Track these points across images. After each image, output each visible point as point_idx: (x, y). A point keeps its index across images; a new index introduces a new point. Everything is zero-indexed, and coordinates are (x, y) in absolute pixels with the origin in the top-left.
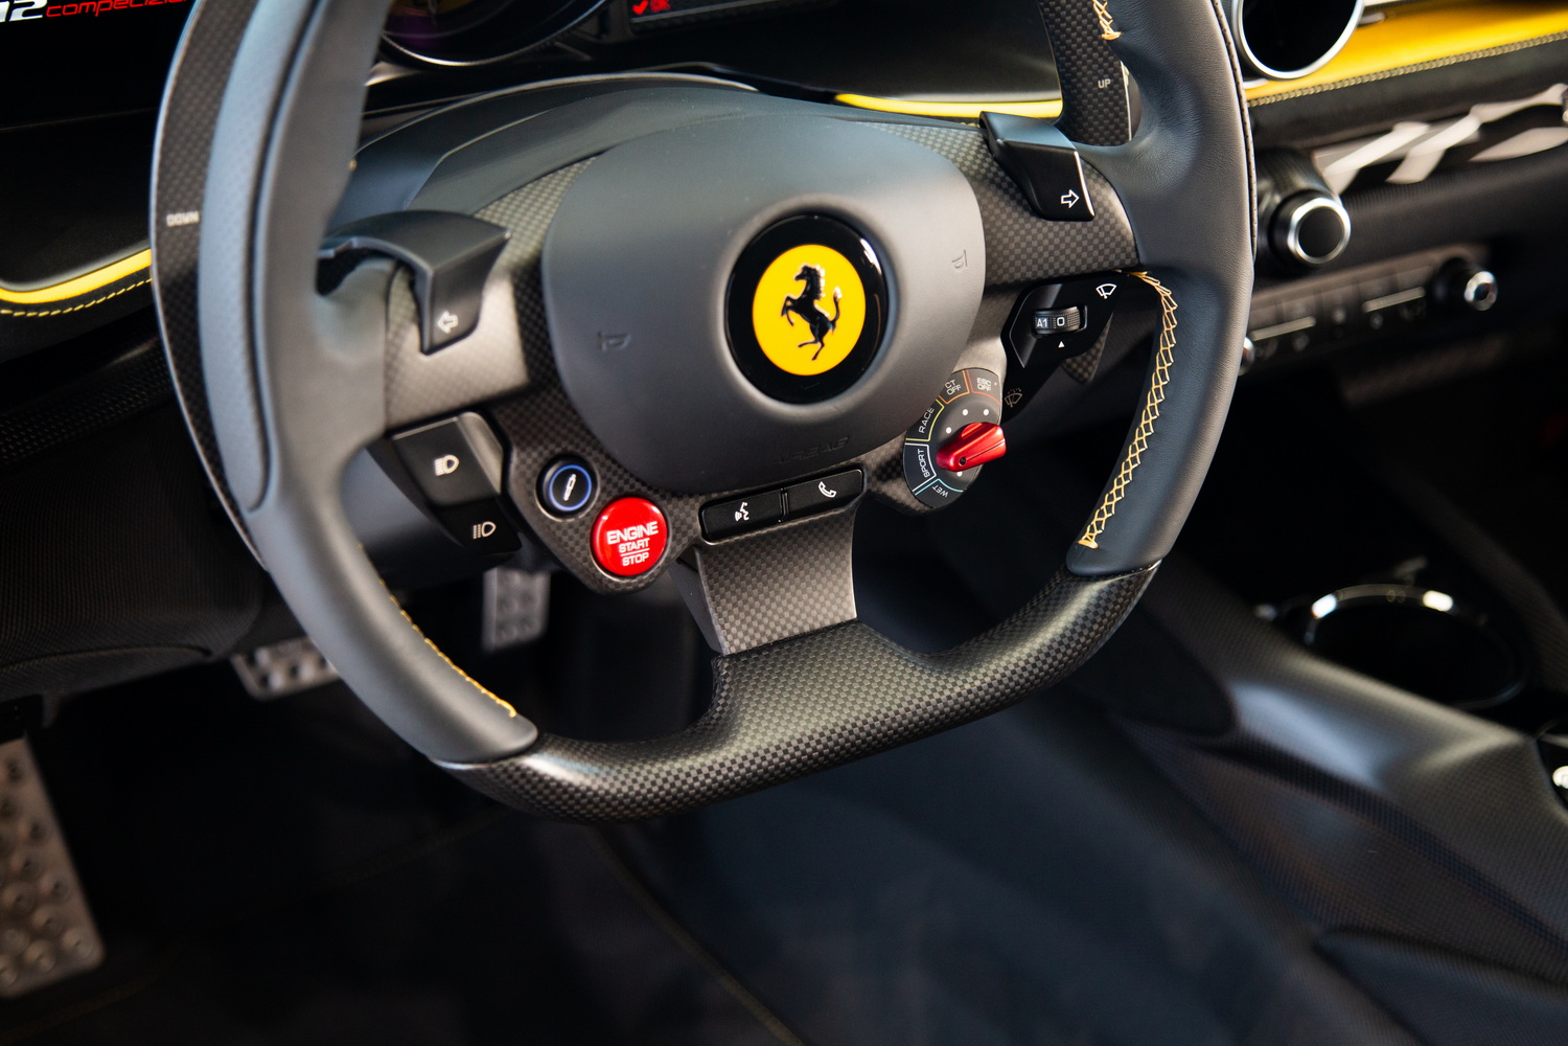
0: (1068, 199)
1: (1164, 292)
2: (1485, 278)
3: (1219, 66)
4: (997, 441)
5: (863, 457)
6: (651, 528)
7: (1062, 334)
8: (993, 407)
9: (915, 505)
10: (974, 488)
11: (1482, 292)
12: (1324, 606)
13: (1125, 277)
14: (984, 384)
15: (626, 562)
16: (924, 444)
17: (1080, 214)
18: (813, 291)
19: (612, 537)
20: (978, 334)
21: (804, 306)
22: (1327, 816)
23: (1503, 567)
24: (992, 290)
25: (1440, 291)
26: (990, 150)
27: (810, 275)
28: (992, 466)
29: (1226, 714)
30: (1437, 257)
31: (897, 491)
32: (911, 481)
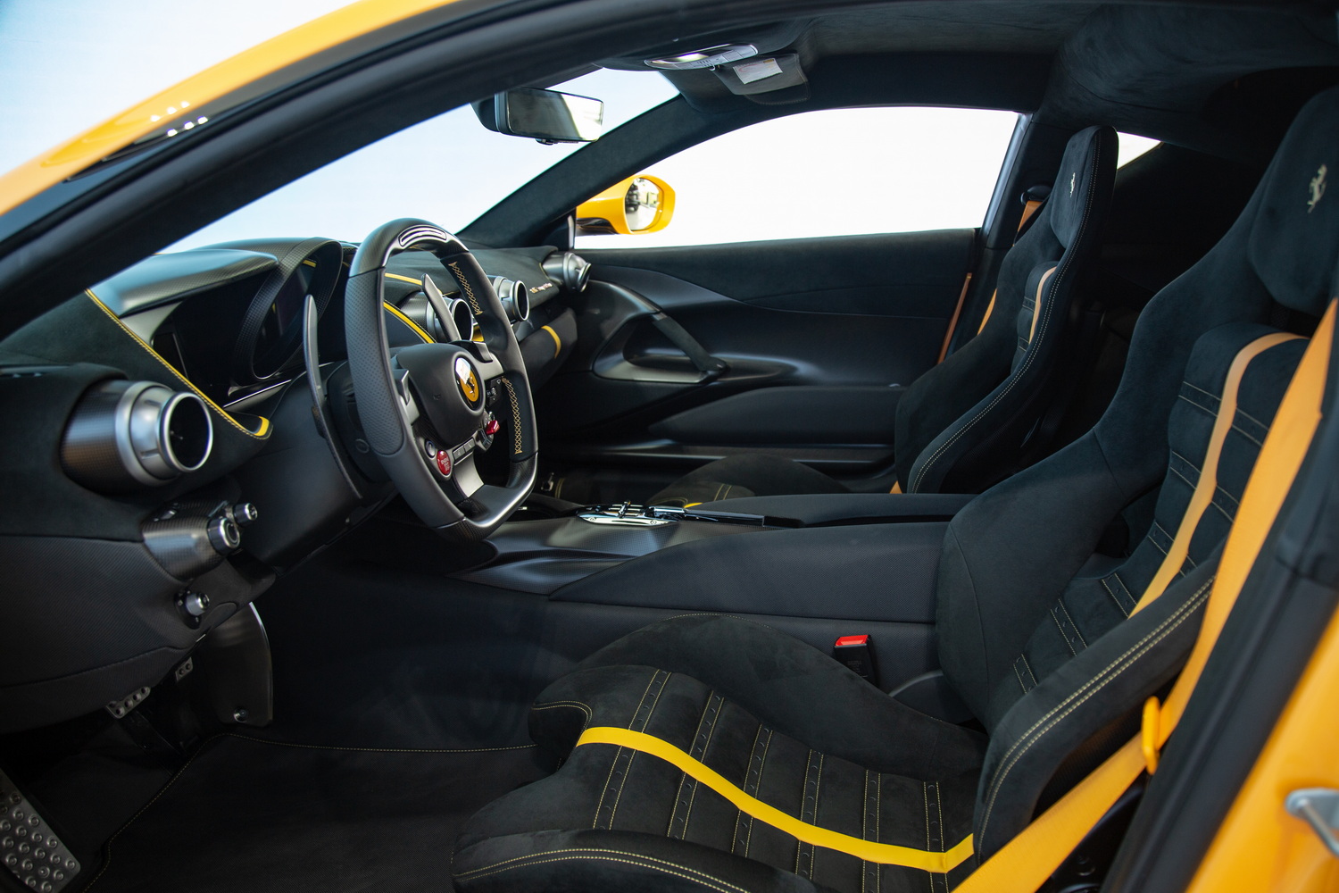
0: (487, 357)
1: (507, 382)
4: (497, 425)
5: (473, 435)
9: (484, 449)
13: (500, 376)
15: (446, 470)
16: (482, 429)
17: (489, 361)
19: (442, 462)
24: (484, 382)
29: (494, 549)
31: (481, 444)
32: (482, 440)
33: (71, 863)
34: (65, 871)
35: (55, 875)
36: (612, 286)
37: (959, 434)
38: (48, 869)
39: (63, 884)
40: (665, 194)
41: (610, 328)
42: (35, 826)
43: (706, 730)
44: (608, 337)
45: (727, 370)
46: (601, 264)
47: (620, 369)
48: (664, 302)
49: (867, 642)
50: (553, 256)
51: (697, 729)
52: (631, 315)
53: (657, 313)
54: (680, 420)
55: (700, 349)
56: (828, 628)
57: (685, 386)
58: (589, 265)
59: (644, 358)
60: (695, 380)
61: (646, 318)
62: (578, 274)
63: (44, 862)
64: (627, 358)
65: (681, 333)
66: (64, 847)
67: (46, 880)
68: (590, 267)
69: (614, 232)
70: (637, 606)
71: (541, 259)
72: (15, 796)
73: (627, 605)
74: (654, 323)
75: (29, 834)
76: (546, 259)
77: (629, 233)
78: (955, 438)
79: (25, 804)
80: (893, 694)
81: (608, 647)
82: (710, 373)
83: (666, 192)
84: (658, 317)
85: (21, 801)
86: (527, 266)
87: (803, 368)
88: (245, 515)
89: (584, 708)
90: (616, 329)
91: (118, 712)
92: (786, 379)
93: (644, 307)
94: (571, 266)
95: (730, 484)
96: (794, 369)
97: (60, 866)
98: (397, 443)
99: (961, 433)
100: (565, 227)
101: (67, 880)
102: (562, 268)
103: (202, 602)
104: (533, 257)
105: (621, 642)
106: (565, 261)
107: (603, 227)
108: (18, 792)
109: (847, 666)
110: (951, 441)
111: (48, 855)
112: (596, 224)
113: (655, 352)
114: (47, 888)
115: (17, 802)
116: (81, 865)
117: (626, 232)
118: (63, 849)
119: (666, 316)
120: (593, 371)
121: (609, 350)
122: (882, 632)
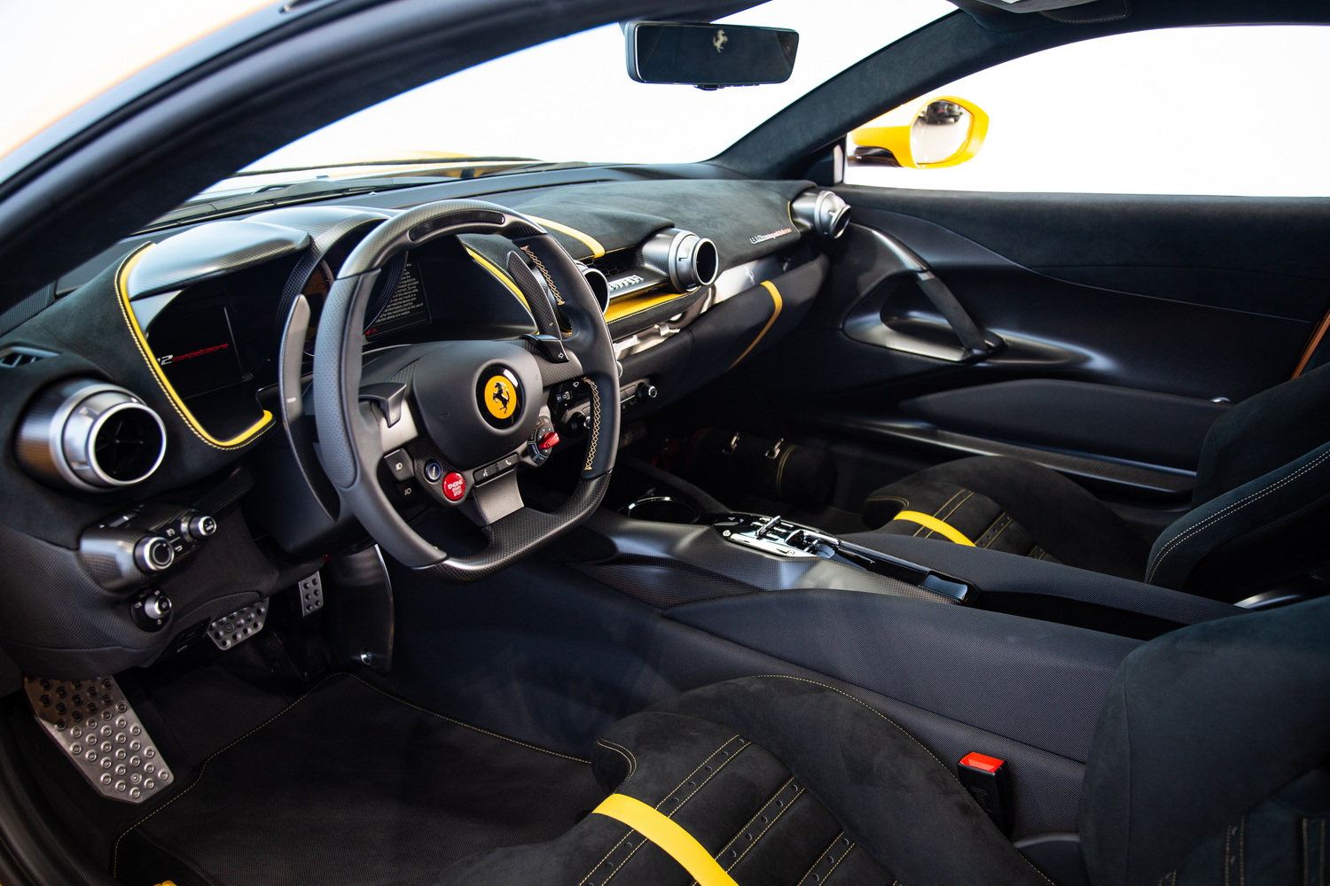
0: (560, 356)
1: (592, 383)
2: (653, 387)
3: (596, 308)
4: (556, 438)
5: (516, 450)
6: (460, 482)
7: (565, 401)
8: (551, 428)
9: (534, 464)
10: (551, 456)
11: (653, 393)
12: (632, 506)
13: (578, 378)
14: (546, 421)
15: (455, 495)
16: (534, 442)
17: (565, 360)
18: (501, 391)
19: (450, 486)
20: (543, 405)
21: (498, 396)
22: (655, 570)
23: (679, 482)
24: (545, 388)
25: (640, 395)
26: (532, 345)
27: (498, 385)
28: (555, 446)
29: (613, 547)
30: (636, 383)
31: (528, 460)
32: (533, 455)
33: (165, 773)
34: (156, 781)
35: (145, 783)
36: (875, 233)
37: (1225, 512)
38: (141, 777)
39: (152, 793)
40: (979, 120)
41: (868, 283)
42: (136, 735)
43: (757, 829)
44: (864, 293)
45: (1003, 349)
46: (864, 207)
47: (877, 330)
48: (932, 259)
49: (998, 772)
50: (808, 194)
51: (744, 825)
52: (893, 270)
53: (923, 271)
54: (936, 401)
55: (967, 322)
56: (959, 735)
57: (944, 362)
58: (848, 207)
59: (906, 321)
60: (954, 356)
61: (911, 275)
62: (831, 217)
63: (137, 769)
64: (884, 319)
65: (947, 298)
66: (161, 758)
67: (136, 786)
68: (848, 210)
69: (896, 164)
70: (750, 648)
71: (791, 196)
72: (121, 705)
73: (739, 644)
74: (918, 283)
75: (128, 742)
76: (799, 195)
77: (915, 167)
78: (1219, 516)
79: (130, 713)
80: (1020, 844)
81: (698, 691)
82: (976, 352)
83: (975, 115)
84: (924, 277)
85: (127, 709)
86: (770, 205)
87: (1099, 362)
88: (198, 530)
89: (633, 763)
90: (873, 285)
91: (224, 643)
92: (1073, 371)
93: (910, 263)
94: (825, 207)
95: (972, 490)
96: (1087, 359)
97: (153, 775)
98: (350, 477)
99: (1229, 511)
100: (830, 159)
101: (157, 789)
102: (814, 209)
103: (160, 607)
104: (783, 194)
105: (709, 690)
106: (820, 198)
107: (884, 158)
108: (125, 702)
109: (970, 792)
110: (1212, 520)
111: (143, 763)
112: (876, 155)
113: (918, 317)
114: (135, 794)
115: (122, 710)
116: (175, 778)
117: (911, 164)
118: (159, 758)
119: (933, 277)
120: (843, 329)
121: (865, 307)
122: (1026, 760)
